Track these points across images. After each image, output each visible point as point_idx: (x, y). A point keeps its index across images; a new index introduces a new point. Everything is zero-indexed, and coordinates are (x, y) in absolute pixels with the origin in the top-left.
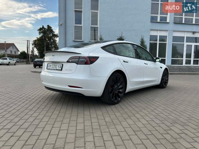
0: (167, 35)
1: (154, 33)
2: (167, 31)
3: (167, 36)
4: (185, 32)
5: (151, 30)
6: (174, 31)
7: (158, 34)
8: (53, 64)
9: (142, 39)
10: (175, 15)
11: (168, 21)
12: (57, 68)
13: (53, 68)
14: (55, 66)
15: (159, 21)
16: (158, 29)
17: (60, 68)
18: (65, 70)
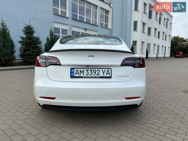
0: (68, 29)
1: (57, 26)
2: (67, 25)
4: (80, 28)
5: (54, 22)
6: (72, 26)
7: (61, 27)
8: (89, 69)
9: (51, 31)
10: (72, 12)
11: (67, 16)
12: (99, 75)
13: (90, 74)
14: (95, 72)
15: (60, 14)
16: (60, 22)
17: (107, 75)
18: (118, 76)
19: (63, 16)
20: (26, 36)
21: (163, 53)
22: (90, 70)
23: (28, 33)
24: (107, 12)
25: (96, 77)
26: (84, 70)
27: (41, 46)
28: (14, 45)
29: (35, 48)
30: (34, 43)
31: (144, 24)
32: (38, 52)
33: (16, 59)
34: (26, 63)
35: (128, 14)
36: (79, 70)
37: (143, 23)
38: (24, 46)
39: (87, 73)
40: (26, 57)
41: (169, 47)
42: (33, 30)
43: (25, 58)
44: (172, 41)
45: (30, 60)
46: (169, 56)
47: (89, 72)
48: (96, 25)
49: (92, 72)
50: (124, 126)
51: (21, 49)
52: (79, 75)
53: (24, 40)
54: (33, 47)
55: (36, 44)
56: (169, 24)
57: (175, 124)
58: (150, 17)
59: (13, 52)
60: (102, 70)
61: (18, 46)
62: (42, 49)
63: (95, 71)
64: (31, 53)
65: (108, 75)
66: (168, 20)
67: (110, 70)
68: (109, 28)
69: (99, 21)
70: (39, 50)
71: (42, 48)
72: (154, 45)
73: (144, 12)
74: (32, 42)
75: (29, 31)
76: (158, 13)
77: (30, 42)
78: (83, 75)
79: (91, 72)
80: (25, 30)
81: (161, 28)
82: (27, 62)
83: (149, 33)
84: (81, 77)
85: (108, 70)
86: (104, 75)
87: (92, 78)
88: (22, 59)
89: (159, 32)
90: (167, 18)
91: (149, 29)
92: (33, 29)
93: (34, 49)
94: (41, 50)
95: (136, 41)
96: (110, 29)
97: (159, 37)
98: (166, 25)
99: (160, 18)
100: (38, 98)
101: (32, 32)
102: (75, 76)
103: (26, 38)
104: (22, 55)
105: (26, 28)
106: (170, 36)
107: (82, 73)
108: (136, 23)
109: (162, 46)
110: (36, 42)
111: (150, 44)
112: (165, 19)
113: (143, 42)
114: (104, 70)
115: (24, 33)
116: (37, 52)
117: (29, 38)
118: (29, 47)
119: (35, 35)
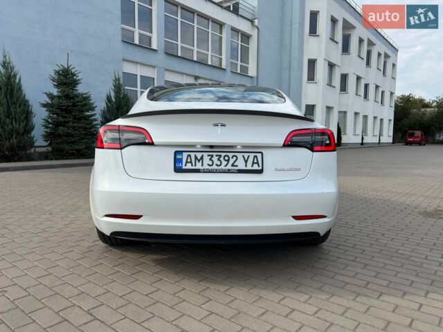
0: (155, 77)
1: (129, 69)
2: (154, 67)
3: (154, 79)
4: (183, 74)
5: (124, 60)
6: (166, 70)
7: (140, 71)
8: (214, 154)
9: (117, 80)
10: (165, 37)
11: (154, 46)
12: (237, 166)
13: (217, 165)
14: (228, 161)
15: (137, 41)
16: (139, 61)
17: (252, 166)
18: (276, 170)
19: (145, 45)
20: (60, 92)
21: (377, 133)
22: (217, 156)
23: (65, 84)
24: (246, 37)
25: (229, 171)
26: (202, 156)
27: (94, 115)
28: (31, 113)
29: (80, 119)
30: (77, 107)
31: (331, 66)
32: (87, 128)
33: (36, 144)
34: (60, 155)
35: (295, 44)
36: (193, 155)
37: (329, 65)
38: (53, 114)
39: (211, 163)
40: (60, 140)
41: (390, 120)
42: (75, 77)
43: (57, 143)
44: (396, 107)
45: (67, 147)
46: (391, 141)
47: (215, 159)
48: (220, 68)
49: (222, 159)
50: (289, 280)
51: (47, 121)
52: (192, 165)
53: (56, 101)
54: (74, 118)
55: (83, 111)
56: (389, 67)
57: (403, 276)
58: (346, 49)
59: (28, 129)
60: (243, 156)
61: (40, 116)
62: (96, 122)
63: (227, 158)
64: (70, 131)
65: (256, 167)
66: (387, 56)
67: (259, 156)
68: (250, 74)
69: (227, 58)
70: (88, 124)
71: (96, 120)
72: (356, 114)
73: (332, 39)
74: (74, 105)
75: (66, 79)
76: (363, 40)
77: (68, 106)
78: (202, 165)
79: (219, 159)
80: (56, 77)
81: (372, 76)
82: (62, 151)
83: (344, 88)
84: (198, 171)
85: (255, 157)
86: (246, 166)
87: (221, 172)
88: (50, 145)
89: (366, 86)
90: (385, 53)
91: (344, 78)
92: (74, 75)
93: (78, 123)
94: (94, 123)
95: (314, 106)
96: (252, 77)
97: (366, 96)
98: (382, 69)
99: (369, 53)
100: (102, 217)
101: (75, 83)
102: (184, 167)
103: (59, 97)
104: (49, 136)
105: (59, 74)
106: (392, 93)
107: (199, 161)
108: (312, 63)
109: (375, 118)
110: (82, 106)
111: (345, 112)
112: (379, 55)
113: (329, 109)
114: (246, 155)
115: (55, 85)
116: (85, 129)
117: (67, 97)
118: (65, 117)
119: (81, 89)
